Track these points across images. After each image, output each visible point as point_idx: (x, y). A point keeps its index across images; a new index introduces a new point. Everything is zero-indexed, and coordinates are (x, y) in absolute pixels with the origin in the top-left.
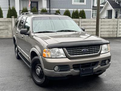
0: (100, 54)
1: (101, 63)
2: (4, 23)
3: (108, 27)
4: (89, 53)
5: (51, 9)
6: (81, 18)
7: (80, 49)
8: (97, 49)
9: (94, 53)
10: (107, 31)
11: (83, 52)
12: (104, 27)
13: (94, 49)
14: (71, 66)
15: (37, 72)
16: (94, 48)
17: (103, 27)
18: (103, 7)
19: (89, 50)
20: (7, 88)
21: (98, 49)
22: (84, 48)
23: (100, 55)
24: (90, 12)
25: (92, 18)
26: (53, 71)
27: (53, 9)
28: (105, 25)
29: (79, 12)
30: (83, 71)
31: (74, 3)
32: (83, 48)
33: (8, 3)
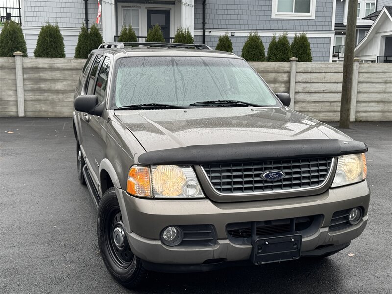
0: (328, 187)
1: (333, 221)
2: (67, 72)
3: (380, 87)
4: (290, 186)
5: (207, 34)
6: (297, 59)
7: (256, 169)
8: (317, 171)
9: (309, 184)
10: (378, 102)
11: (266, 182)
12: (368, 90)
13: (309, 172)
14: (221, 230)
15: (116, 240)
16: (309, 166)
17: (363, 87)
18: (370, 27)
19: (287, 173)
20: (19, 285)
21: (322, 170)
22: (271, 168)
23: (327, 190)
24: (327, 41)
25: (331, 59)
26: (159, 243)
27: (214, 33)
28: (372, 83)
29: (291, 41)
30: (262, 246)
31: (276, 15)
32: (266, 169)
33: (84, 16)
